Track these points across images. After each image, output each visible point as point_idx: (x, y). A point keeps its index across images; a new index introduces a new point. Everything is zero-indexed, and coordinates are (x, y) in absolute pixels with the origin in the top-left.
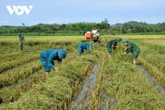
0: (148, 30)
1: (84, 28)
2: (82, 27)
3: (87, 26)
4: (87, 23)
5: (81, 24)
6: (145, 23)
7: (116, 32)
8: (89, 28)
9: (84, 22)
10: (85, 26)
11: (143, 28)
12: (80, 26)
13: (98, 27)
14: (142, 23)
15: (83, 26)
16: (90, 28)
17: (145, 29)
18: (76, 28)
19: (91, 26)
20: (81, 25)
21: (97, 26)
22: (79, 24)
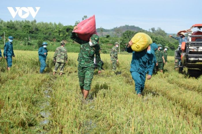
0: (173, 46)
1: (36, 33)
2: (31, 32)
3: (42, 29)
4: (43, 24)
5: (27, 24)
6: (160, 30)
7: (107, 47)
8: (47, 35)
9: (35, 21)
10: (39, 29)
11: (163, 40)
12: (27, 30)
13: (67, 33)
14: (156, 30)
15: (34, 30)
16: (50, 34)
17: (167, 43)
18: (18, 33)
19: (52, 31)
20: (29, 26)
21: (65, 31)
22: (23, 24)
